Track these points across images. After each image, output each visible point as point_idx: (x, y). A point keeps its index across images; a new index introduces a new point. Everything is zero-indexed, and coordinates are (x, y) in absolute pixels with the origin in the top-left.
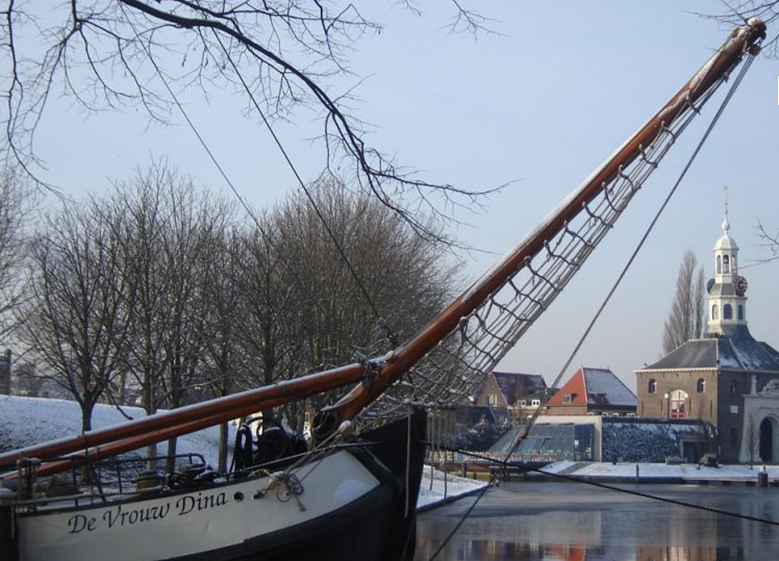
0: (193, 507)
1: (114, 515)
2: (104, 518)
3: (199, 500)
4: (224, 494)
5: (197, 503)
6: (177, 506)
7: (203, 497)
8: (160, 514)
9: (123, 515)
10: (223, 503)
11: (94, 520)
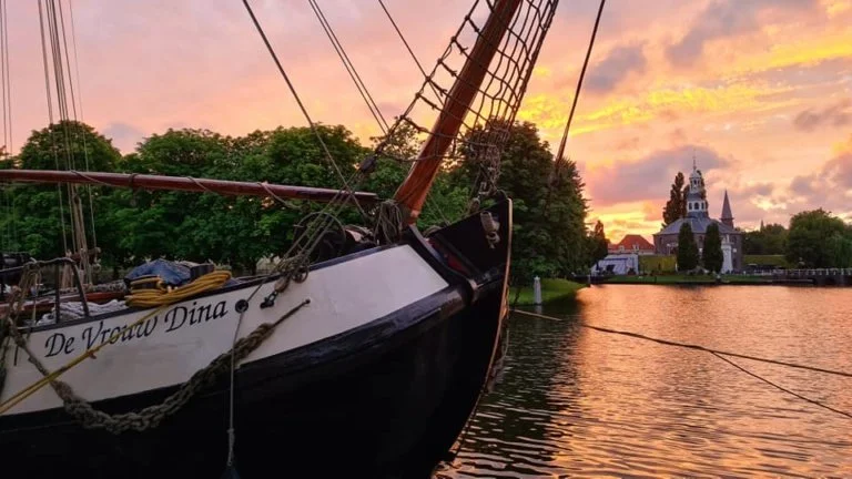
0: (184, 321)
1: (94, 333)
2: (84, 338)
3: (193, 311)
4: (224, 303)
5: (189, 316)
6: (166, 320)
7: (197, 307)
8: (146, 331)
9: (105, 332)
10: (222, 314)
11: (73, 339)
